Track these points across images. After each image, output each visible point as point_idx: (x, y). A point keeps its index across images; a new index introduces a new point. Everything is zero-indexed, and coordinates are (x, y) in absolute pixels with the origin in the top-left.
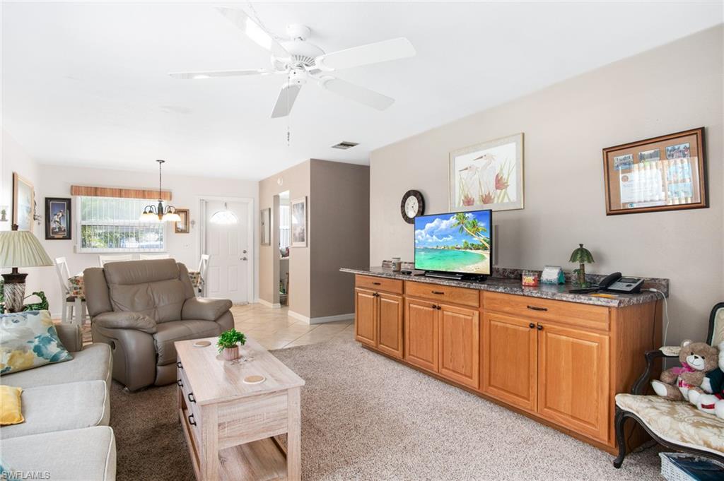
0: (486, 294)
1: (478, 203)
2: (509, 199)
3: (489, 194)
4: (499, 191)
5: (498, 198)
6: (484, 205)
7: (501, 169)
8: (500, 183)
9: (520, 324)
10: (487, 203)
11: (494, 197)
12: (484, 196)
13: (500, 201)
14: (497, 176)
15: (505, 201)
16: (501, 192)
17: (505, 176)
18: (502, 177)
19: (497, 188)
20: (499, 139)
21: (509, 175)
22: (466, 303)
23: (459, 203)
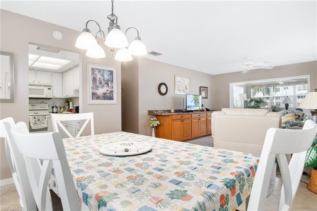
0: (208, 113)
14: (186, 86)
19: (186, 89)
20: (185, 77)
21: (188, 87)
22: (204, 116)
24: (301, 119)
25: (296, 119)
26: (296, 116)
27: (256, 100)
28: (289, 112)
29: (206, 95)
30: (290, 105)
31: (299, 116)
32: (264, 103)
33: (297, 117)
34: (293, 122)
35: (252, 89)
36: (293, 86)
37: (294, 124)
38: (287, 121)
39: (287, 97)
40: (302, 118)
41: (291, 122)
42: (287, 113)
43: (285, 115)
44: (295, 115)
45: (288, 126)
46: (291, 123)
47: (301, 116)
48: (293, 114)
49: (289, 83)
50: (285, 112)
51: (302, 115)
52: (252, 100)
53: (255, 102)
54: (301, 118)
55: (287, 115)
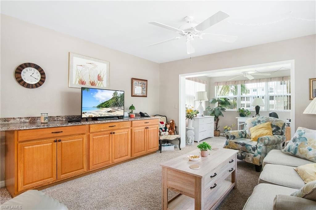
0: (133, 122)
1: (88, 84)
2: (103, 86)
3: (94, 81)
4: (99, 82)
5: (99, 84)
6: (92, 86)
7: (100, 72)
8: (99, 78)
9: (142, 129)
10: (93, 85)
11: (96, 84)
12: (92, 82)
13: (99, 86)
14: (99, 75)
15: (101, 86)
16: (100, 83)
17: (102, 76)
18: (101, 76)
19: (99, 80)
20: (100, 60)
21: (103, 76)
22: (125, 127)
23: (76, 82)
24: (280, 133)
25: (273, 132)
26: (272, 127)
27: (220, 100)
28: (261, 120)
29: (145, 92)
30: (261, 107)
31: (278, 128)
32: (230, 104)
33: (274, 128)
34: (269, 140)
35: (216, 87)
36: (265, 83)
37: (270, 143)
38: (259, 136)
39: (258, 97)
40: (282, 132)
41: (265, 139)
42: (259, 122)
43: (255, 125)
44: (271, 125)
45: (262, 145)
46: (266, 141)
47: (281, 128)
48: (268, 125)
49: (260, 79)
50: (256, 121)
51: (282, 126)
52: (214, 101)
53: (219, 103)
54: (280, 131)
55: (259, 125)
